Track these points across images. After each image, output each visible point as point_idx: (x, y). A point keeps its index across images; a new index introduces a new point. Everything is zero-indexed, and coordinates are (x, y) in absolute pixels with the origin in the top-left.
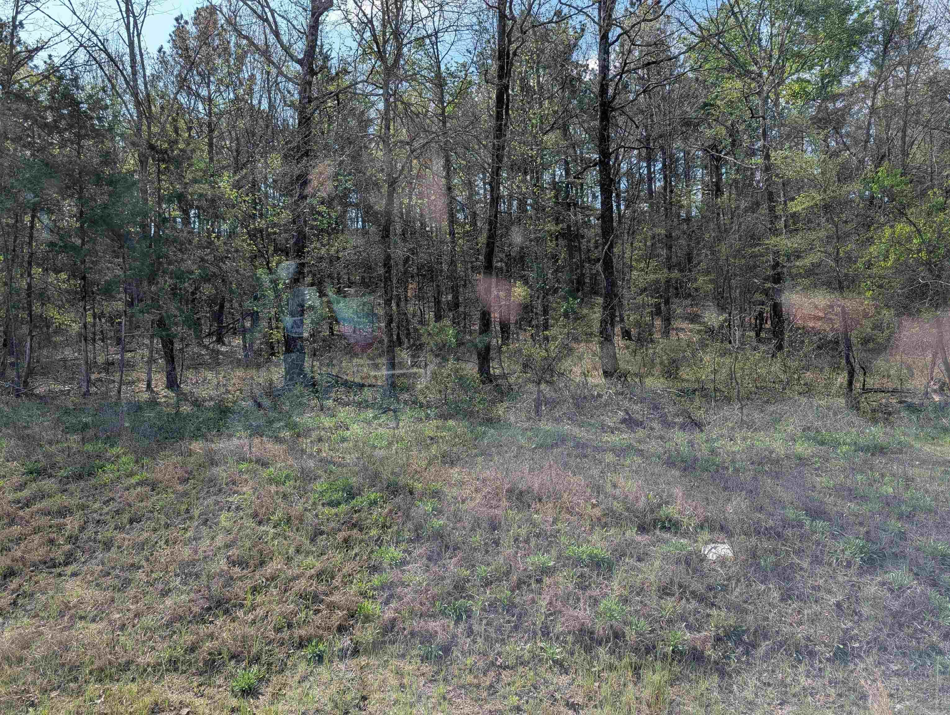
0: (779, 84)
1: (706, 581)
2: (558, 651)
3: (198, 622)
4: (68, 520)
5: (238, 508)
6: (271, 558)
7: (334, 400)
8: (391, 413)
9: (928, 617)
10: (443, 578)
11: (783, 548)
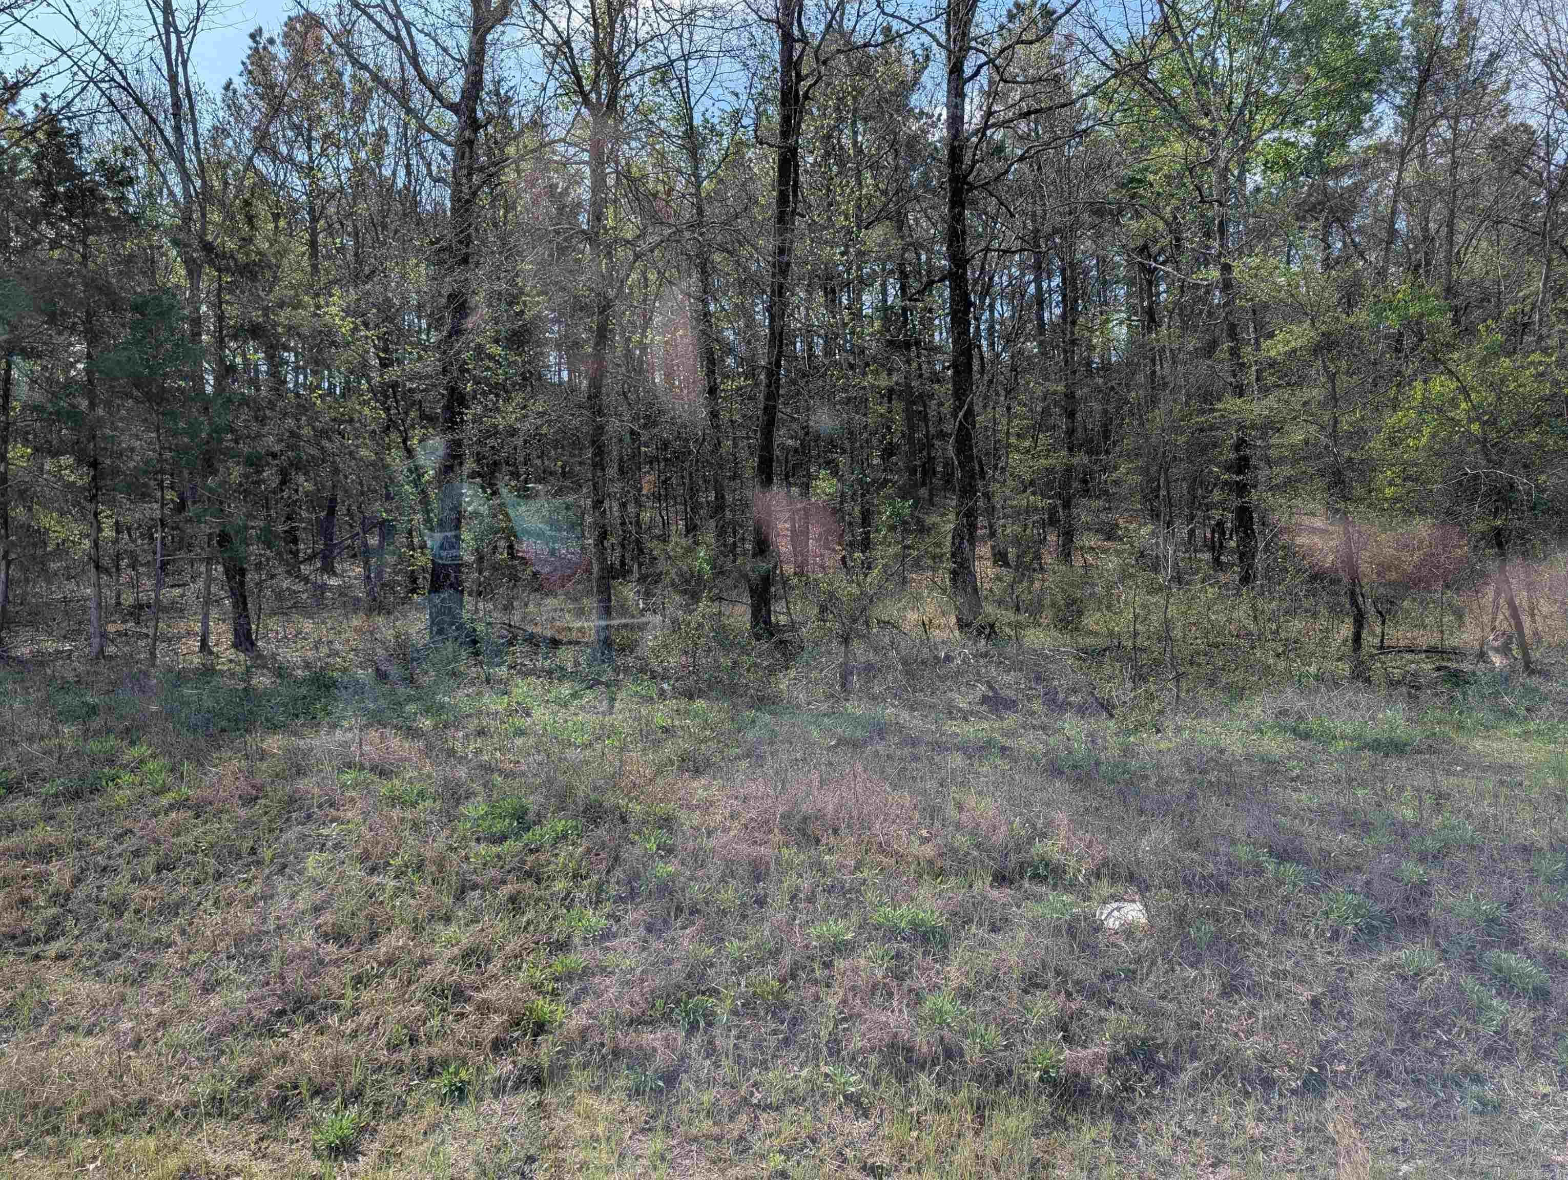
0: (1244, 149)
1: (1102, 964)
2: (853, 1081)
3: (261, 1035)
4: (54, 867)
5: (337, 846)
6: (389, 929)
7: (511, 667)
8: (602, 688)
9: (1459, 1023)
10: (669, 962)
11: (1230, 909)
